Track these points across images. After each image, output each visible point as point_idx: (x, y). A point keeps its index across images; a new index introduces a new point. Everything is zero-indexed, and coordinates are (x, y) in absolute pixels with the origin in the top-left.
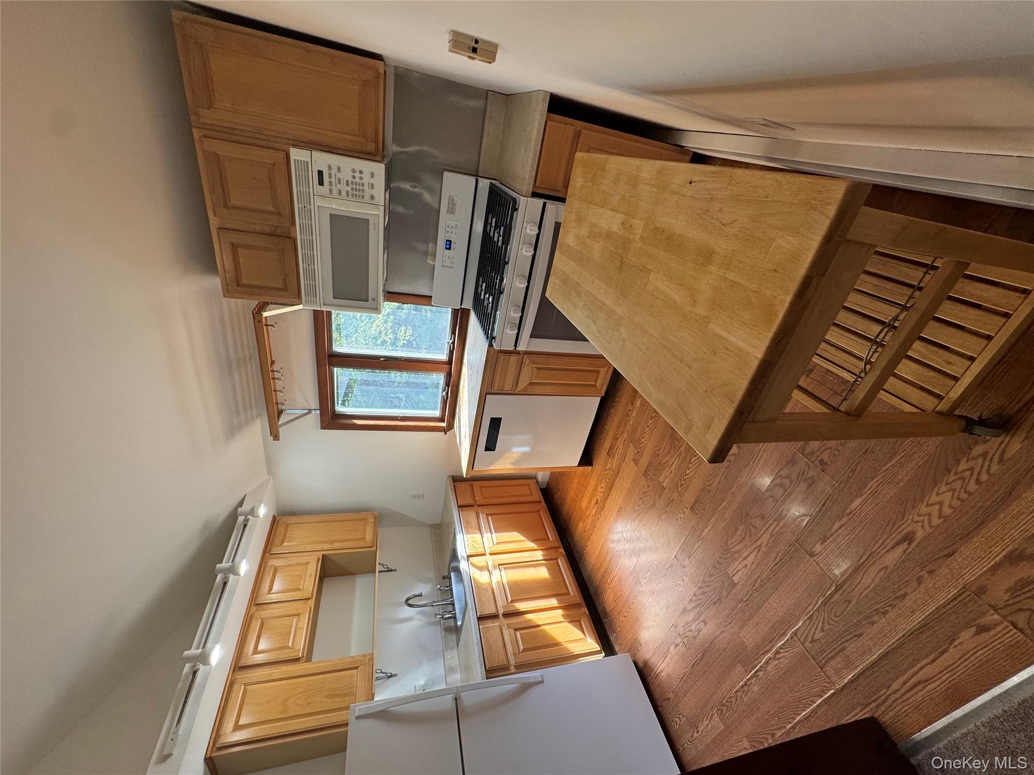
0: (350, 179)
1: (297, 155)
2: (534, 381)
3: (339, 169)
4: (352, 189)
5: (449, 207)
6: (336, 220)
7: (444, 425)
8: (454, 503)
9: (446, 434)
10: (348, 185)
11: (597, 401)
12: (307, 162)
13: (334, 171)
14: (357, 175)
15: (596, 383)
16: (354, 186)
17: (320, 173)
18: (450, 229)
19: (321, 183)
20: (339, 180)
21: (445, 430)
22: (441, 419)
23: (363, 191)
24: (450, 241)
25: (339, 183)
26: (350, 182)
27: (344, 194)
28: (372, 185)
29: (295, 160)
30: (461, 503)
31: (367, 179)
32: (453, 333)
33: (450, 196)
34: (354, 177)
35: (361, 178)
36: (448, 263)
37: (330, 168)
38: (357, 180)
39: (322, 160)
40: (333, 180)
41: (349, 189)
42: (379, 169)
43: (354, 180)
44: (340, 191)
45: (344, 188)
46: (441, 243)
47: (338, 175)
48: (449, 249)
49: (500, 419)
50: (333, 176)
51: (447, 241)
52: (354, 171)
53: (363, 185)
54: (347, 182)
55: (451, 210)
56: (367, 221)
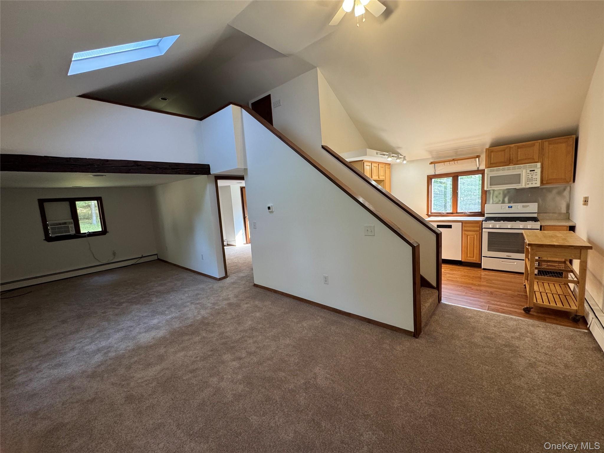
0: (533, 178)
1: (539, 165)
3: (536, 175)
5: (525, 205)
6: (519, 175)
12: (537, 167)
14: (535, 180)
16: (531, 179)
17: (534, 170)
18: (516, 207)
19: (530, 171)
21: (427, 214)
22: (431, 213)
23: (530, 182)
27: (528, 177)
28: (532, 184)
29: (537, 164)
32: (470, 213)
33: (529, 206)
34: (534, 179)
35: (534, 181)
36: (503, 208)
37: (536, 173)
38: (533, 180)
39: (538, 171)
40: (532, 174)
42: (538, 185)
44: (529, 176)
45: (530, 177)
46: (510, 205)
47: (534, 175)
48: (509, 207)
49: (451, 228)
51: (512, 206)
52: (536, 179)
55: (523, 206)
56: (520, 183)
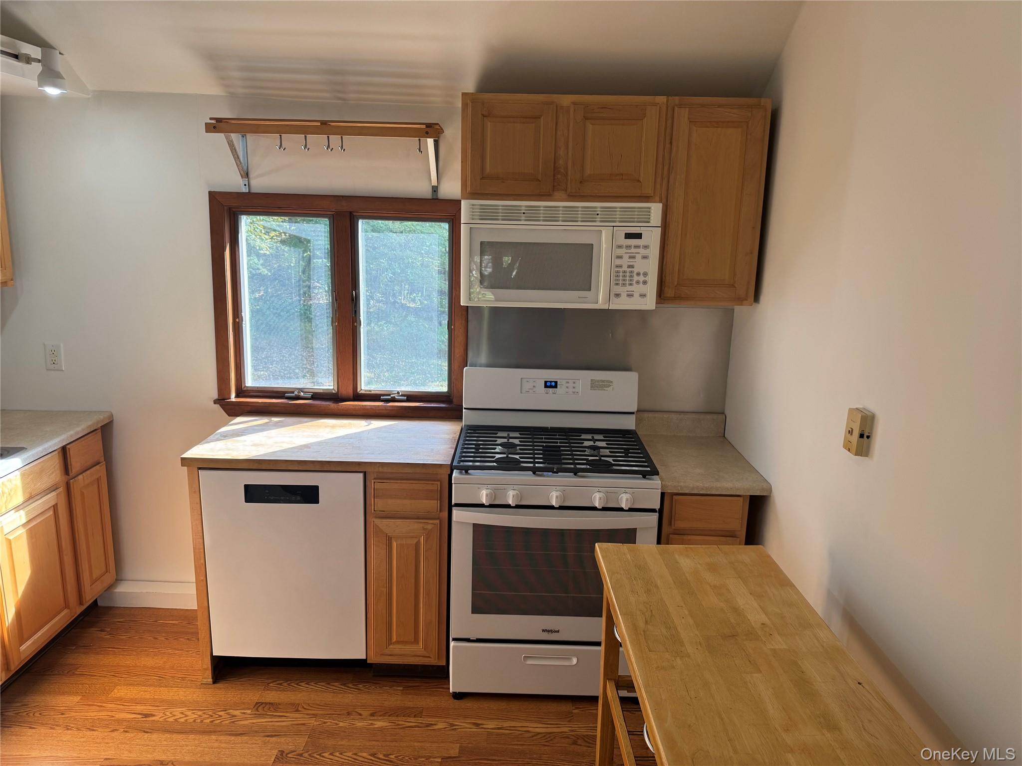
0: (636, 270)
1: (656, 210)
2: (395, 544)
3: (645, 257)
4: (624, 272)
5: (598, 381)
6: (586, 252)
7: (233, 398)
8: (71, 436)
9: (215, 402)
10: (629, 267)
11: (357, 652)
12: (649, 222)
13: (643, 252)
14: (641, 278)
15: (398, 642)
16: (628, 274)
17: (638, 236)
18: (571, 385)
19: (628, 236)
20: (634, 257)
21: (222, 400)
23: (624, 285)
24: (556, 387)
25: (630, 257)
26: (632, 269)
27: (619, 262)
28: (632, 295)
29: (649, 208)
30: (73, 451)
31: (637, 289)
32: (410, 397)
33: (611, 382)
34: (638, 274)
35: (638, 282)
36: (527, 386)
37: (646, 247)
38: (636, 278)
39: (652, 237)
40: (633, 250)
41: (625, 268)
43: (635, 274)
44: (620, 257)
45: (625, 262)
46: (552, 375)
47: (639, 257)
48: (546, 386)
49: (316, 501)
50: (637, 250)
51: (556, 382)
52: (645, 274)
53: (631, 284)
54: (632, 267)
55: (596, 385)
56: (590, 289)
